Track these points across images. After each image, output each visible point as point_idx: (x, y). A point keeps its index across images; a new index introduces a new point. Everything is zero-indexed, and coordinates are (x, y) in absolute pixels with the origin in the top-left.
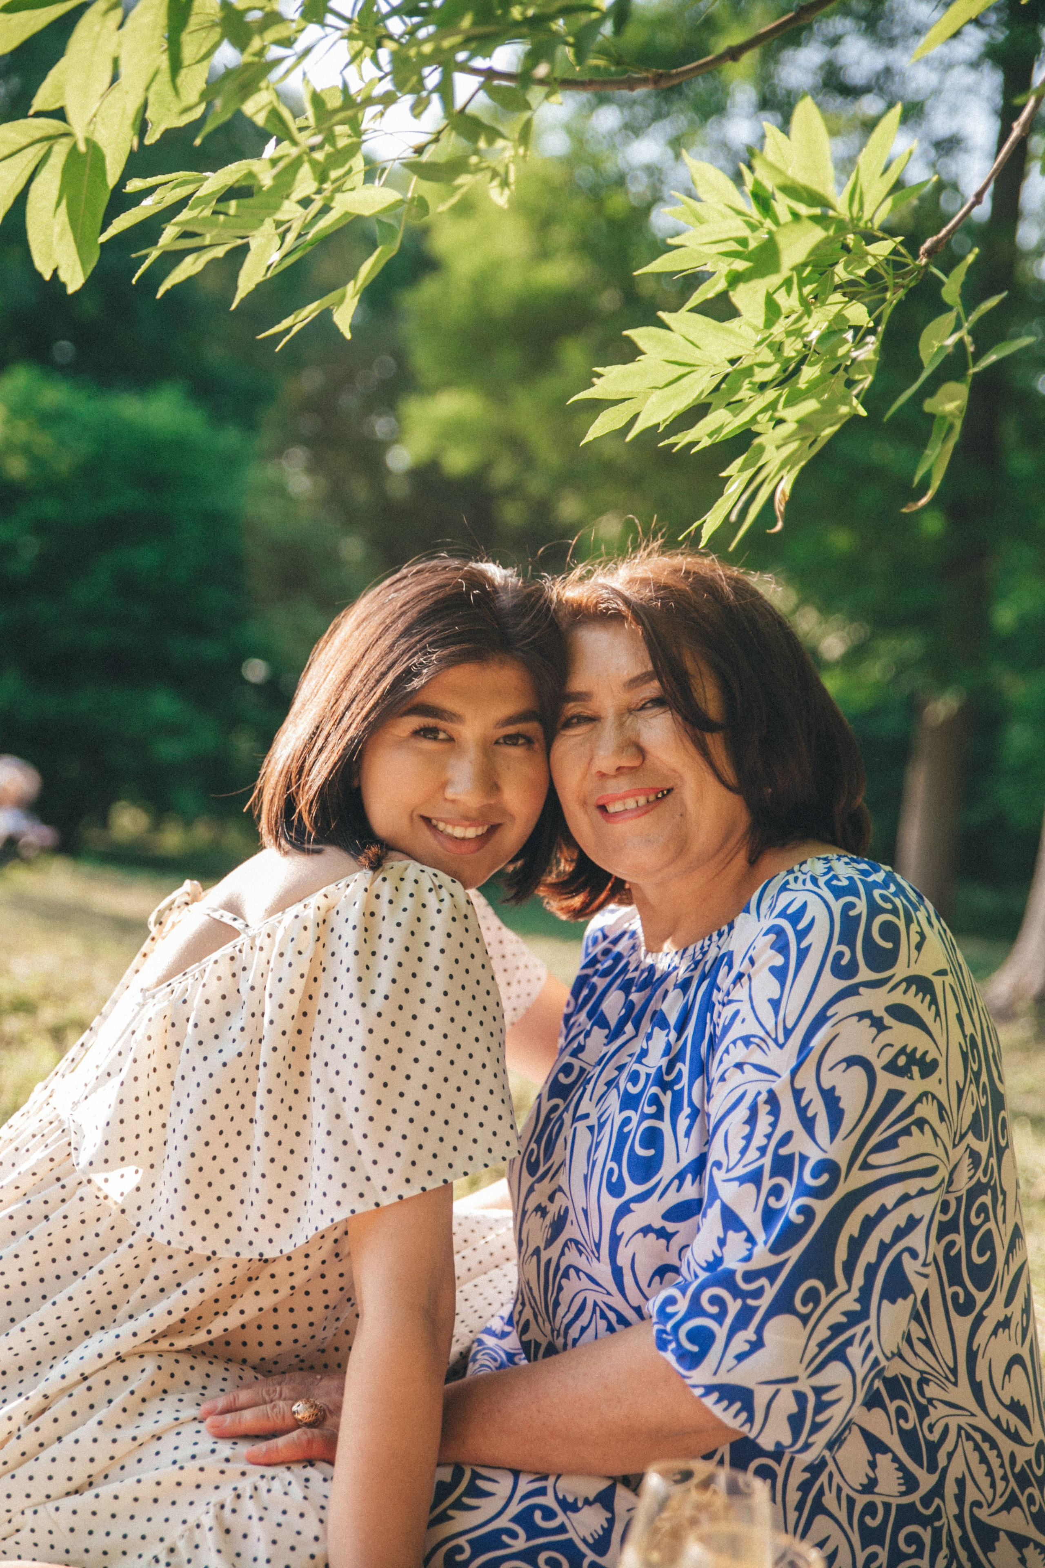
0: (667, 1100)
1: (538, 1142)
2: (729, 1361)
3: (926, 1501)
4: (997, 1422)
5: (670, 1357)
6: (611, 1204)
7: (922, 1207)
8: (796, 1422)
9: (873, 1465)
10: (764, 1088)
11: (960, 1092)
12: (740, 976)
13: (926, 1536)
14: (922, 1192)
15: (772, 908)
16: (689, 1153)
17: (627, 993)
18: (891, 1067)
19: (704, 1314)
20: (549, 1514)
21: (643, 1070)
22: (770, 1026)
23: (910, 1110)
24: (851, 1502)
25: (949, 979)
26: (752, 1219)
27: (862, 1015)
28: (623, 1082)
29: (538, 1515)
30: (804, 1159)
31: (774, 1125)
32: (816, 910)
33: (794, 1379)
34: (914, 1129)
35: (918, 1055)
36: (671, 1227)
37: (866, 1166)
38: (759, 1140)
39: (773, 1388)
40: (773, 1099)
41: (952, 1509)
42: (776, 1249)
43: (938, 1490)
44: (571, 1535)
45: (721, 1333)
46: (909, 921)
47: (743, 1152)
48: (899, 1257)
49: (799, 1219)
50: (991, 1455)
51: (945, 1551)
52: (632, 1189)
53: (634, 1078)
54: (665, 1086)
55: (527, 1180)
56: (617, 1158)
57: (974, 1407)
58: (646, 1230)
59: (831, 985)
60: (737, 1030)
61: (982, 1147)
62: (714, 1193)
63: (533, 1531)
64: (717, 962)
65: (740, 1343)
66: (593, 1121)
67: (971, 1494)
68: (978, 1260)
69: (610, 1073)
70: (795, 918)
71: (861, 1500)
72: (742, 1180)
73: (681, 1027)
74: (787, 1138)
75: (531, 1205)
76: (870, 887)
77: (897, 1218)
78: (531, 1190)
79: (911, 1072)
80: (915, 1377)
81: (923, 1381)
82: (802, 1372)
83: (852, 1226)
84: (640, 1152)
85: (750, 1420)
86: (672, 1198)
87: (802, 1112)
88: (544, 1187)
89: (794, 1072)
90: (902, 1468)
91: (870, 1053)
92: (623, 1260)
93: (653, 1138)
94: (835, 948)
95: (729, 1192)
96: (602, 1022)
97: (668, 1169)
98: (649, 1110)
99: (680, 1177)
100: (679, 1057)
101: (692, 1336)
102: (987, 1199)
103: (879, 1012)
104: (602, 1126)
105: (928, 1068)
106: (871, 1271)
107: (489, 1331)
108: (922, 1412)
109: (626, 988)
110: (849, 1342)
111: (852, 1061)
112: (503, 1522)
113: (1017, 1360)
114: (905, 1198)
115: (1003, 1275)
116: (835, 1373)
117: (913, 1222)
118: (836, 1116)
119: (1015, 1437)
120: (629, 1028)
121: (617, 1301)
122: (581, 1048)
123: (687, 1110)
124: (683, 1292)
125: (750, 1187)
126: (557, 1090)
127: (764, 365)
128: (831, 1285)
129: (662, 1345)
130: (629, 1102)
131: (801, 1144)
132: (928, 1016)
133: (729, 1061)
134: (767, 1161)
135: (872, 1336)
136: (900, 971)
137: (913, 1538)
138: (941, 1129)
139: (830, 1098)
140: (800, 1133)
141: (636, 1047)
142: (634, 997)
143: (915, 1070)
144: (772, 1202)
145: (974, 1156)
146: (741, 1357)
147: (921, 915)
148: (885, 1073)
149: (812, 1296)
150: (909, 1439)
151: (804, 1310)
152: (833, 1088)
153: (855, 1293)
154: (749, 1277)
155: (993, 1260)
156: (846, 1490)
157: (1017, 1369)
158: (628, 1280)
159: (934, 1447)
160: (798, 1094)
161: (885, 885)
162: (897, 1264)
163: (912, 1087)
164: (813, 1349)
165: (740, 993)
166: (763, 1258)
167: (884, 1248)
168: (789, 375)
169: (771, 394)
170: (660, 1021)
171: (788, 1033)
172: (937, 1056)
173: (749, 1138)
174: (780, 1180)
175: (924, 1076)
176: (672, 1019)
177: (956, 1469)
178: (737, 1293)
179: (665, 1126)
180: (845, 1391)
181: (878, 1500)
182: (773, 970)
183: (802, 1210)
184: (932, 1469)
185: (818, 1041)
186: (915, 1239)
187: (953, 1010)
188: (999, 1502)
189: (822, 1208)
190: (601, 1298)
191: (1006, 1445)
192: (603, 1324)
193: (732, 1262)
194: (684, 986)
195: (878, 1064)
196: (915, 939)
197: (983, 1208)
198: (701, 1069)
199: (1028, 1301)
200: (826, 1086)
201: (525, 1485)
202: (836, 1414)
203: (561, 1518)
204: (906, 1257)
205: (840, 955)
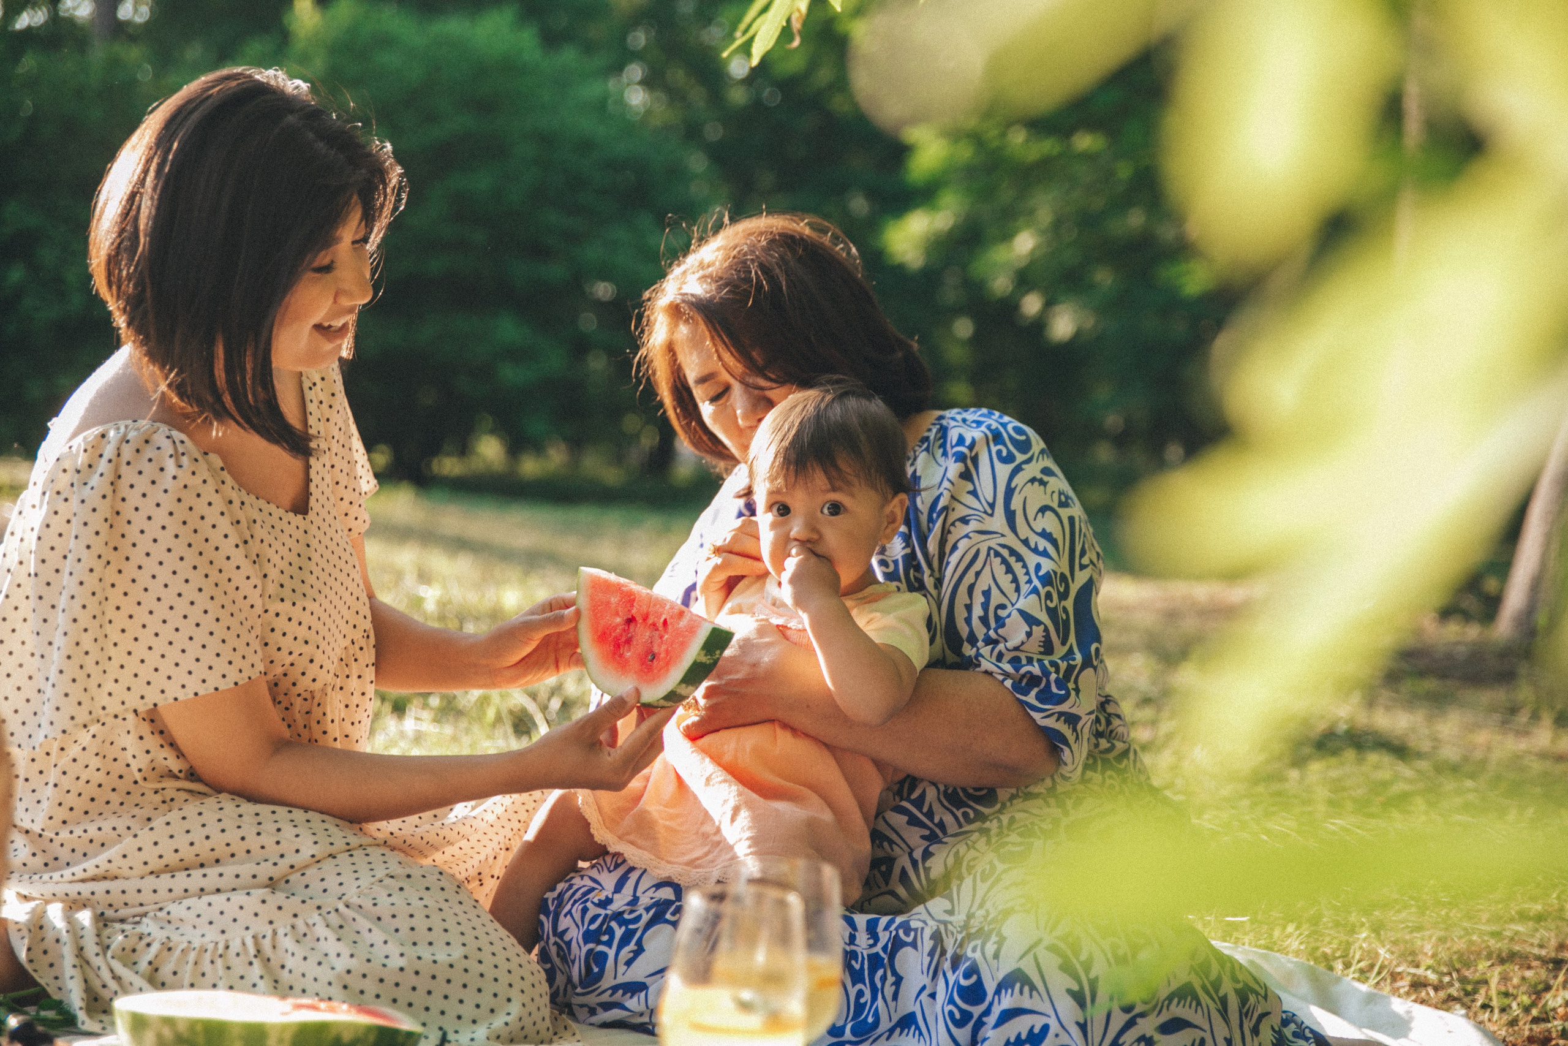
22: (977, 507)
27: (1031, 481)
30: (1054, 570)
31: (1025, 566)
32: (969, 433)
40: (1013, 552)
59: (1003, 471)
70: (961, 442)
74: (1038, 567)
87: (1035, 551)
89: (1013, 529)
91: (1047, 501)
94: (994, 448)
103: (1039, 476)
111: (1043, 509)
118: (1052, 541)
131: (1047, 565)
134: (1035, 584)
139: (1045, 534)
140: (1043, 561)
144: (1051, 603)
148: (1060, 508)
152: (1044, 530)
160: (1026, 543)
171: (992, 506)
182: (961, 475)
185: (1015, 506)
195: (1055, 505)
200: (1039, 530)
205: (999, 452)
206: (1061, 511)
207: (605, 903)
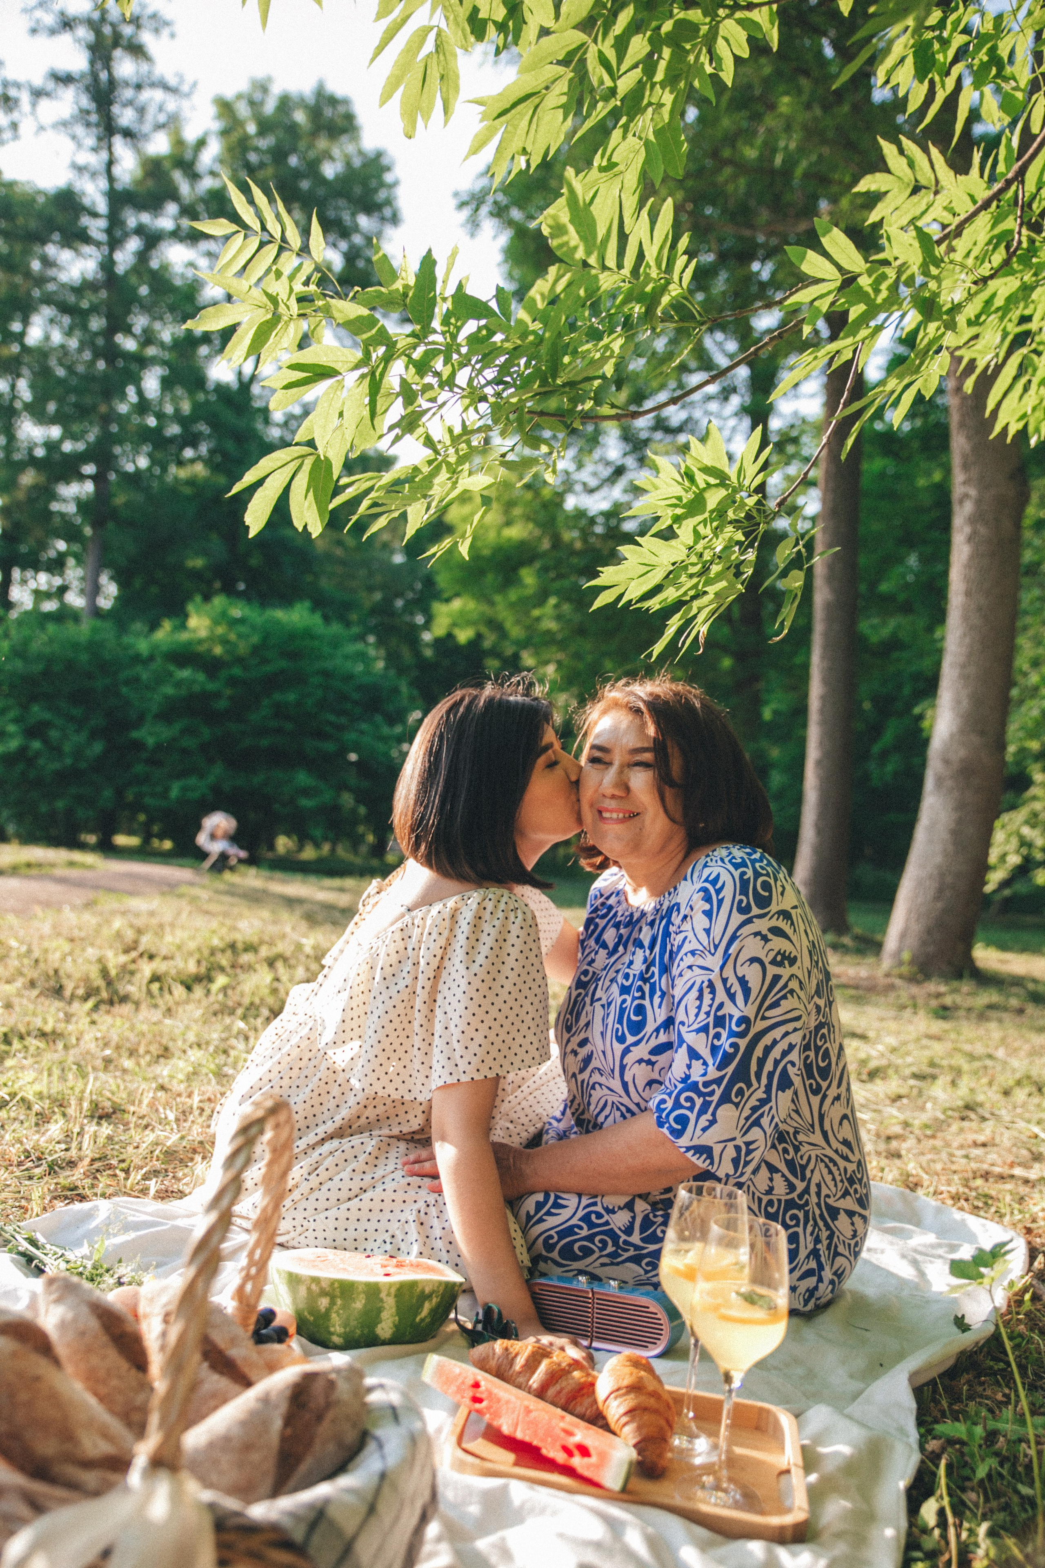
0: (647, 988)
1: (571, 1014)
2: (698, 1132)
3: (800, 1197)
4: (836, 1151)
5: (665, 1130)
6: (619, 1048)
7: (796, 1038)
8: (736, 1162)
9: (771, 1180)
10: (705, 978)
11: (809, 973)
12: (685, 917)
13: (801, 1215)
14: (795, 1030)
15: (700, 877)
16: (662, 1016)
17: (618, 929)
18: (774, 962)
19: (682, 1107)
20: (599, 1216)
21: (631, 972)
22: (706, 943)
23: (785, 986)
24: (760, 1200)
25: (799, 910)
26: (705, 1053)
27: (756, 934)
28: (620, 979)
29: (593, 1216)
30: (731, 1017)
31: (713, 999)
32: (725, 877)
33: (734, 1139)
34: (788, 995)
35: (787, 954)
36: (654, 1058)
37: (764, 1018)
38: (705, 1008)
39: (722, 1145)
40: (711, 985)
41: (814, 1199)
42: (719, 1068)
43: (806, 1191)
44: (612, 1226)
45: (692, 1117)
46: (776, 880)
47: (697, 1015)
48: (785, 1067)
49: (732, 1050)
50: (834, 1169)
51: (811, 1222)
52: (630, 1039)
53: (627, 976)
54: (645, 981)
55: (566, 1036)
56: (620, 1022)
57: (824, 1144)
58: (640, 1061)
59: (737, 918)
60: (687, 948)
61: (821, 1002)
62: (681, 1041)
63: (591, 1225)
64: (670, 910)
65: (703, 1121)
66: (604, 1001)
67: (824, 1191)
68: (822, 1064)
69: (612, 974)
70: (714, 882)
71: (765, 1199)
72: (698, 1031)
73: (652, 947)
74: (721, 1006)
75: (569, 1049)
76: (753, 862)
77: (783, 1045)
78: (568, 1041)
79: (784, 964)
80: (791, 1131)
81: (796, 1133)
82: (738, 1135)
83: (758, 1052)
84: (634, 1018)
85: (712, 1163)
86: (653, 1043)
87: (728, 991)
88: (576, 1039)
89: (722, 968)
90: (787, 1180)
91: (761, 955)
92: (628, 1077)
93: (640, 1010)
94: (738, 898)
95: (690, 1038)
96: (604, 946)
97: (650, 1027)
98: (637, 995)
99: (657, 1030)
100: (652, 963)
101: (677, 1119)
102: (825, 1031)
103: (765, 932)
104: (609, 1004)
105: (793, 961)
106: (771, 1075)
107: (554, 1118)
108: (797, 1149)
109: (617, 926)
110: (762, 1115)
111: (753, 960)
112: (574, 1221)
113: (845, 1117)
114: (787, 1034)
115: (836, 1071)
116: (755, 1133)
117: (791, 1047)
118: (747, 992)
119: (846, 1159)
120: (621, 948)
121: (626, 1100)
122: (593, 961)
123: (659, 993)
124: (670, 1095)
125: (703, 1035)
126: (580, 984)
127: (693, 564)
128: (749, 1085)
129: (660, 1124)
130: (625, 990)
131: (729, 1009)
132: (789, 931)
133: (683, 965)
134: (711, 1019)
135: (774, 1111)
136: (774, 908)
137: (794, 1217)
138: (802, 994)
139: (743, 981)
140: (728, 1002)
141: (626, 959)
142: (622, 931)
143: (786, 962)
144: (716, 1042)
145: (818, 1008)
146: (704, 1130)
147: (781, 876)
148: (771, 966)
149: (740, 1092)
150: (790, 1164)
151: (736, 1100)
152: (744, 976)
153: (763, 1089)
154: (706, 1084)
155: (830, 1064)
156: (757, 1194)
157: (845, 1122)
158: (631, 1089)
159: (803, 1168)
160: (725, 981)
161: (761, 860)
162: (785, 1070)
163: (785, 972)
164: (742, 1122)
165: (687, 926)
166: (713, 1073)
167: (777, 1063)
168: (705, 570)
169: (695, 580)
170: (639, 944)
171: (716, 947)
172: (797, 954)
173: (699, 1008)
174: (718, 1029)
175: (791, 965)
176: (646, 943)
177: (816, 1178)
178: (700, 1094)
179: (647, 1003)
180: (761, 1143)
181: (774, 1198)
182: (704, 912)
183: (732, 1045)
184: (803, 1180)
185: (733, 950)
186: (794, 1056)
187: (802, 928)
188: (839, 1194)
189: (743, 1043)
190: (616, 1099)
191: (842, 1163)
192: (618, 1114)
193: (696, 1076)
194: (652, 924)
195: (766, 961)
196: (780, 889)
197: (823, 1036)
198: (665, 969)
199: (849, 1084)
200: (740, 975)
201: (585, 1201)
202: (757, 1156)
203: (606, 1217)
204: (789, 1066)
205: (741, 901)
206: (769, 967)
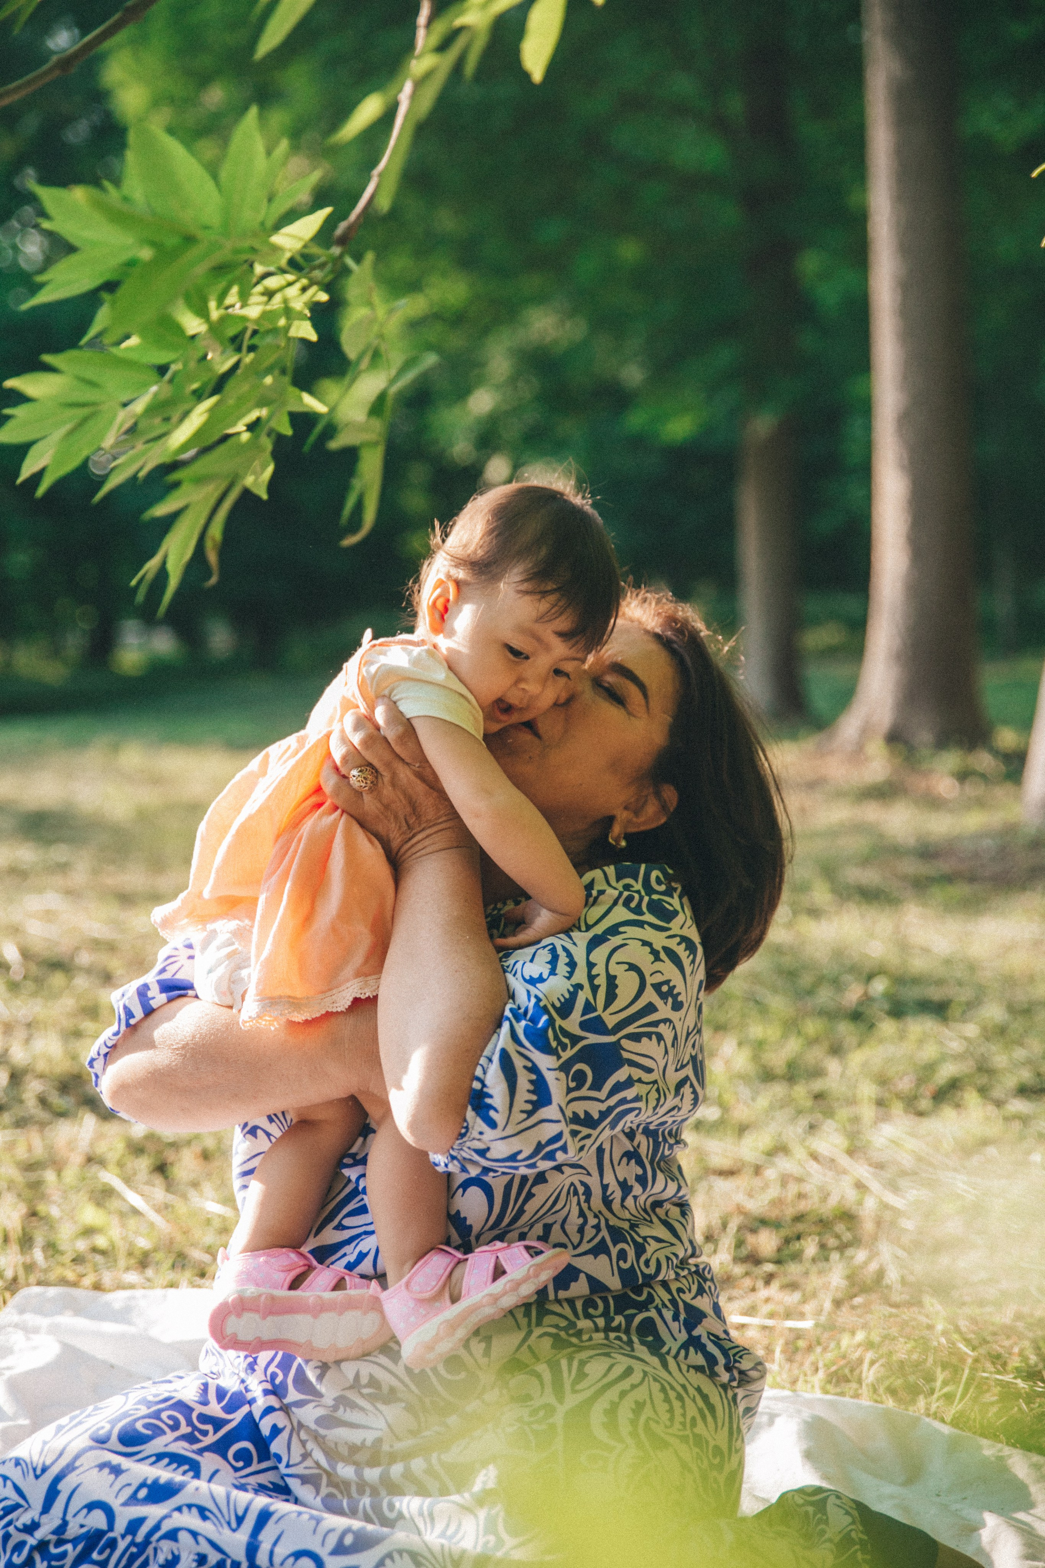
11: (688, 1034)
18: (657, 987)
23: (655, 1024)
27: (647, 944)
34: (654, 1037)
35: (675, 992)
57: (672, 1239)
59: (623, 913)
79: (667, 999)
87: (591, 978)
91: (646, 970)
103: (657, 946)
105: (677, 1005)
111: (633, 967)
118: (611, 996)
128: (598, 1087)
132: (687, 967)
136: (678, 929)
138: (670, 1050)
139: (612, 981)
143: (670, 1000)
148: (652, 989)
150: (631, 1275)
152: (616, 977)
160: (590, 965)
163: (664, 1010)
172: (684, 1001)
175: (673, 1007)
195: (650, 980)
200: (611, 972)
207: (31, 1528)
